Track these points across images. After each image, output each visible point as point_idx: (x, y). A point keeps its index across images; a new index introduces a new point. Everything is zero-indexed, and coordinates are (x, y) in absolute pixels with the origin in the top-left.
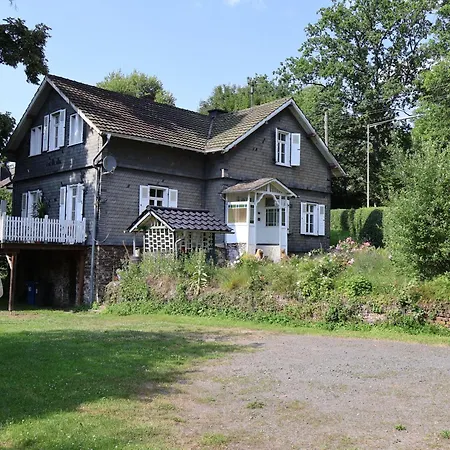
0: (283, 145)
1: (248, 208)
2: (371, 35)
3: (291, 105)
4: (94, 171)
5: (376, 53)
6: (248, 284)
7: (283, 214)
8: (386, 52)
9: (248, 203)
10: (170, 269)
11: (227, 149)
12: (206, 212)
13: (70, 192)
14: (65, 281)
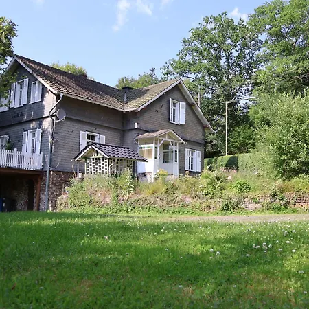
0: (174, 110)
1: (154, 148)
2: (224, 46)
3: (180, 83)
4: (50, 119)
5: (227, 58)
6: (164, 190)
7: (176, 154)
8: (233, 58)
9: (153, 145)
10: (106, 184)
11: (139, 109)
12: (128, 148)
13: (31, 135)
14: (25, 198)
